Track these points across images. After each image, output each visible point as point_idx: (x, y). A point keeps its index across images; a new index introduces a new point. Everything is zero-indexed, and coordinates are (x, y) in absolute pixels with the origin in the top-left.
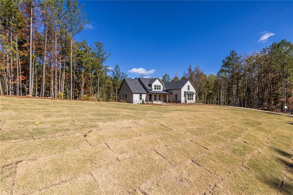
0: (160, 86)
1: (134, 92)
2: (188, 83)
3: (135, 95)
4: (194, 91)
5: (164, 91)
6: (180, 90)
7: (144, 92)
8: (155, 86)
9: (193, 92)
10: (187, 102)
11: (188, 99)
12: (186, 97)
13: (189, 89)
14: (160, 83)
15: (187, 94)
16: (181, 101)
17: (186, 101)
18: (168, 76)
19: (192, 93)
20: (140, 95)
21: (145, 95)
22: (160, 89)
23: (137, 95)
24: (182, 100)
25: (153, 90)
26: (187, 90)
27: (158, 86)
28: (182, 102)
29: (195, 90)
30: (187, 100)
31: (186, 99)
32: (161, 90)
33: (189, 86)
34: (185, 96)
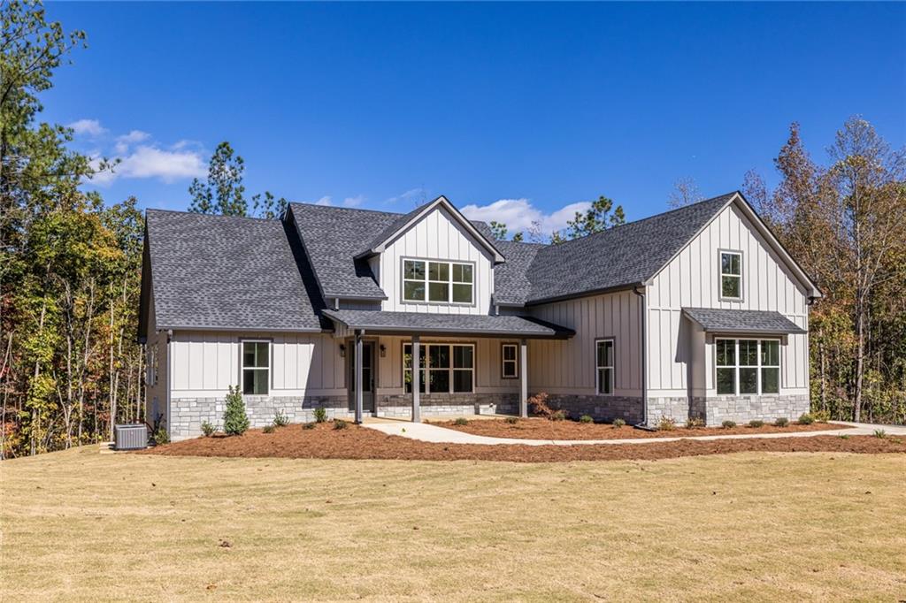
0: (464, 272)
1: (182, 323)
2: (726, 231)
3: (195, 347)
4: (795, 308)
5: (506, 310)
6: (634, 297)
7: (284, 326)
8: (413, 269)
9: (778, 318)
10: (715, 417)
11: (725, 384)
12: (696, 367)
13: (731, 288)
14: (465, 242)
15: (711, 336)
16: (641, 402)
17: (697, 410)
18: (619, 210)
19: (767, 329)
20: (248, 347)
21: (305, 351)
22: (464, 295)
23: (210, 347)
24: (649, 395)
25: (387, 306)
26: (708, 297)
27: (439, 271)
28: (653, 417)
29: (800, 298)
30: (711, 393)
31: (696, 384)
32: (481, 306)
33: (731, 263)
34: (687, 352)
